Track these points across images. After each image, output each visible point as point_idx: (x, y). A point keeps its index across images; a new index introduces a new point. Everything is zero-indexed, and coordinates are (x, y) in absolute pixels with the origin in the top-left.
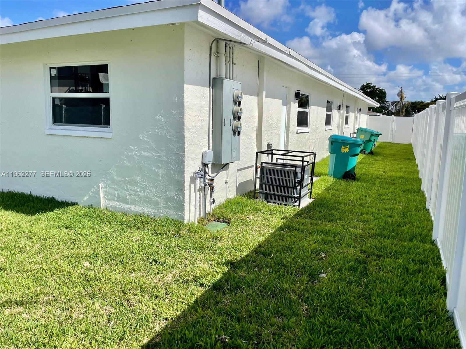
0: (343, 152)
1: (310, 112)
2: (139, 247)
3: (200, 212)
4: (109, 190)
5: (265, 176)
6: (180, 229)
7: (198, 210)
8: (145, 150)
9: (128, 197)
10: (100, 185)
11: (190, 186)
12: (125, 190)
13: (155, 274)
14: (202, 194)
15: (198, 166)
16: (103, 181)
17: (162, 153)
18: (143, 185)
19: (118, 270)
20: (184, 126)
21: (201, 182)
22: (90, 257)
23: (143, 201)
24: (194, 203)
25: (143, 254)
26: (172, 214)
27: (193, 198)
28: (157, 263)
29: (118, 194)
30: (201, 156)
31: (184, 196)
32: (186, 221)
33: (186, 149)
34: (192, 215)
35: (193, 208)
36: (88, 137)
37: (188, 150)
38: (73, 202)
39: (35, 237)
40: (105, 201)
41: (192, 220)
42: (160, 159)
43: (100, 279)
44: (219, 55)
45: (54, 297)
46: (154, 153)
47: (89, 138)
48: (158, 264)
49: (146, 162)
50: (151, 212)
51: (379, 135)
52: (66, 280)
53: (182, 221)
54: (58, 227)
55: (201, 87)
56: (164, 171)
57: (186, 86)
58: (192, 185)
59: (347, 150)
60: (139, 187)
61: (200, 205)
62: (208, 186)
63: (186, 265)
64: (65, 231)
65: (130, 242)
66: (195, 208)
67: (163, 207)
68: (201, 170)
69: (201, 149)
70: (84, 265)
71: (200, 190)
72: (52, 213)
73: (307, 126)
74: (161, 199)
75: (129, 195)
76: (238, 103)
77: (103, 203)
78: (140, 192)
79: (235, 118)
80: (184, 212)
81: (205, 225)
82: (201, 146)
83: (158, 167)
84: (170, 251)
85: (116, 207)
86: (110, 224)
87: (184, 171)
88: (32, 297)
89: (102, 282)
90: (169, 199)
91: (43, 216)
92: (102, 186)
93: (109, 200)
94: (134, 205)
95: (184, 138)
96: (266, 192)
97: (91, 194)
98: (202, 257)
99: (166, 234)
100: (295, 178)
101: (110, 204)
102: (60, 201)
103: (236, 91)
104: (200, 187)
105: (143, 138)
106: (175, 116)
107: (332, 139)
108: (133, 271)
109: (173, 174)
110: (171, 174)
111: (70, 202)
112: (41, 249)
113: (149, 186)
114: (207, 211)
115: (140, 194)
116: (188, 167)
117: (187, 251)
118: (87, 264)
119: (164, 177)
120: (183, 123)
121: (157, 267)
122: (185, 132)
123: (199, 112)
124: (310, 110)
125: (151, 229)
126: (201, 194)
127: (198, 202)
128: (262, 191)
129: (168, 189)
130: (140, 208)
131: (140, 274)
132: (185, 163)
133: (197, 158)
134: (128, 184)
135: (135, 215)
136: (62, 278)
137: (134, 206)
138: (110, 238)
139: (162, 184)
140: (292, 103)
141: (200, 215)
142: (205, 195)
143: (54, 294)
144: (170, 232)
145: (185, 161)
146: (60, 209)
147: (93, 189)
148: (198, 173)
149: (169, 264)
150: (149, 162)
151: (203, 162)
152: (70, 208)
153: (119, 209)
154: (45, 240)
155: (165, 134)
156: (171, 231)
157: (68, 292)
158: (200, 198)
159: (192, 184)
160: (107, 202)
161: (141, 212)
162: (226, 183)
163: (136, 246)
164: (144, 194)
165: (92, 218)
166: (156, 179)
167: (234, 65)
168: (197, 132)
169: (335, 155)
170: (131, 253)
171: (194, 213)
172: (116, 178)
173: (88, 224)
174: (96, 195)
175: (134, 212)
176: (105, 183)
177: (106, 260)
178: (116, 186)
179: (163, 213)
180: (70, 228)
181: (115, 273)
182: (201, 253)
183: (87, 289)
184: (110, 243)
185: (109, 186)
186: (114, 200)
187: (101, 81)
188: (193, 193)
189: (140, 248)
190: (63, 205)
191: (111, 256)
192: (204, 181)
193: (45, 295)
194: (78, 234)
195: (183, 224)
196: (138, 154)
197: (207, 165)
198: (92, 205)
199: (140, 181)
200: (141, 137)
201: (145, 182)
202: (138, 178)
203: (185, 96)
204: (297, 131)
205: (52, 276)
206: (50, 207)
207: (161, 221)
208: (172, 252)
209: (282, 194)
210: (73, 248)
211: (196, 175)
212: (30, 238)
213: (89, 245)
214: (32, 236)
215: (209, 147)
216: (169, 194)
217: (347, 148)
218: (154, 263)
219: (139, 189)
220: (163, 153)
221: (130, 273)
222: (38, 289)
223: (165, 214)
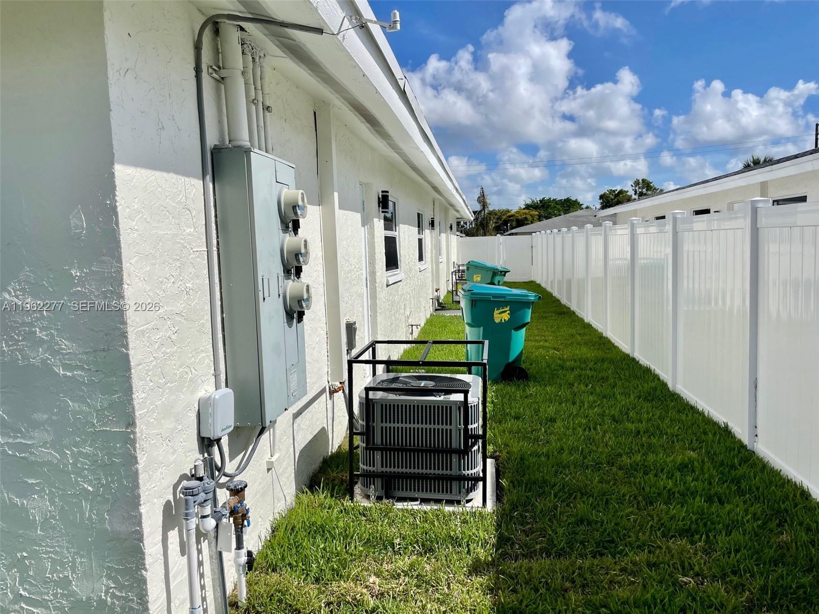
0: (497, 321)
1: (399, 238)
5: (378, 425)
11: (164, 541)
14: (209, 549)
17: (36, 434)
20: (125, 323)
21: (203, 517)
27: (178, 580)
30: (195, 415)
37: (148, 412)
44: (224, 73)
51: (506, 272)
55: (174, 176)
56: (52, 503)
57: (120, 170)
58: (174, 536)
59: (506, 317)
62: (228, 517)
69: (193, 392)
73: (398, 268)
76: (290, 225)
79: (287, 272)
82: (191, 380)
83: (26, 490)
87: (139, 496)
96: (384, 469)
100: (466, 423)
103: (285, 191)
106: (83, 286)
107: (472, 294)
109: (91, 511)
110: (82, 514)
119: (53, 528)
122: (131, 346)
123: (178, 264)
124: (399, 232)
126: (205, 548)
128: (371, 468)
129: (73, 572)
132: (140, 466)
133: (179, 428)
139: (48, 553)
140: (376, 220)
142: (219, 553)
145: (139, 456)
148: (195, 491)
151: (204, 435)
155: (44, 362)
158: (201, 565)
159: (170, 533)
162: (269, 470)
167: (267, 114)
168: (174, 337)
169: (482, 328)
188: (178, 562)
197: (218, 441)
203: (119, 209)
204: (388, 281)
209: (432, 471)
215: (216, 376)
216: (81, 589)
217: (506, 311)
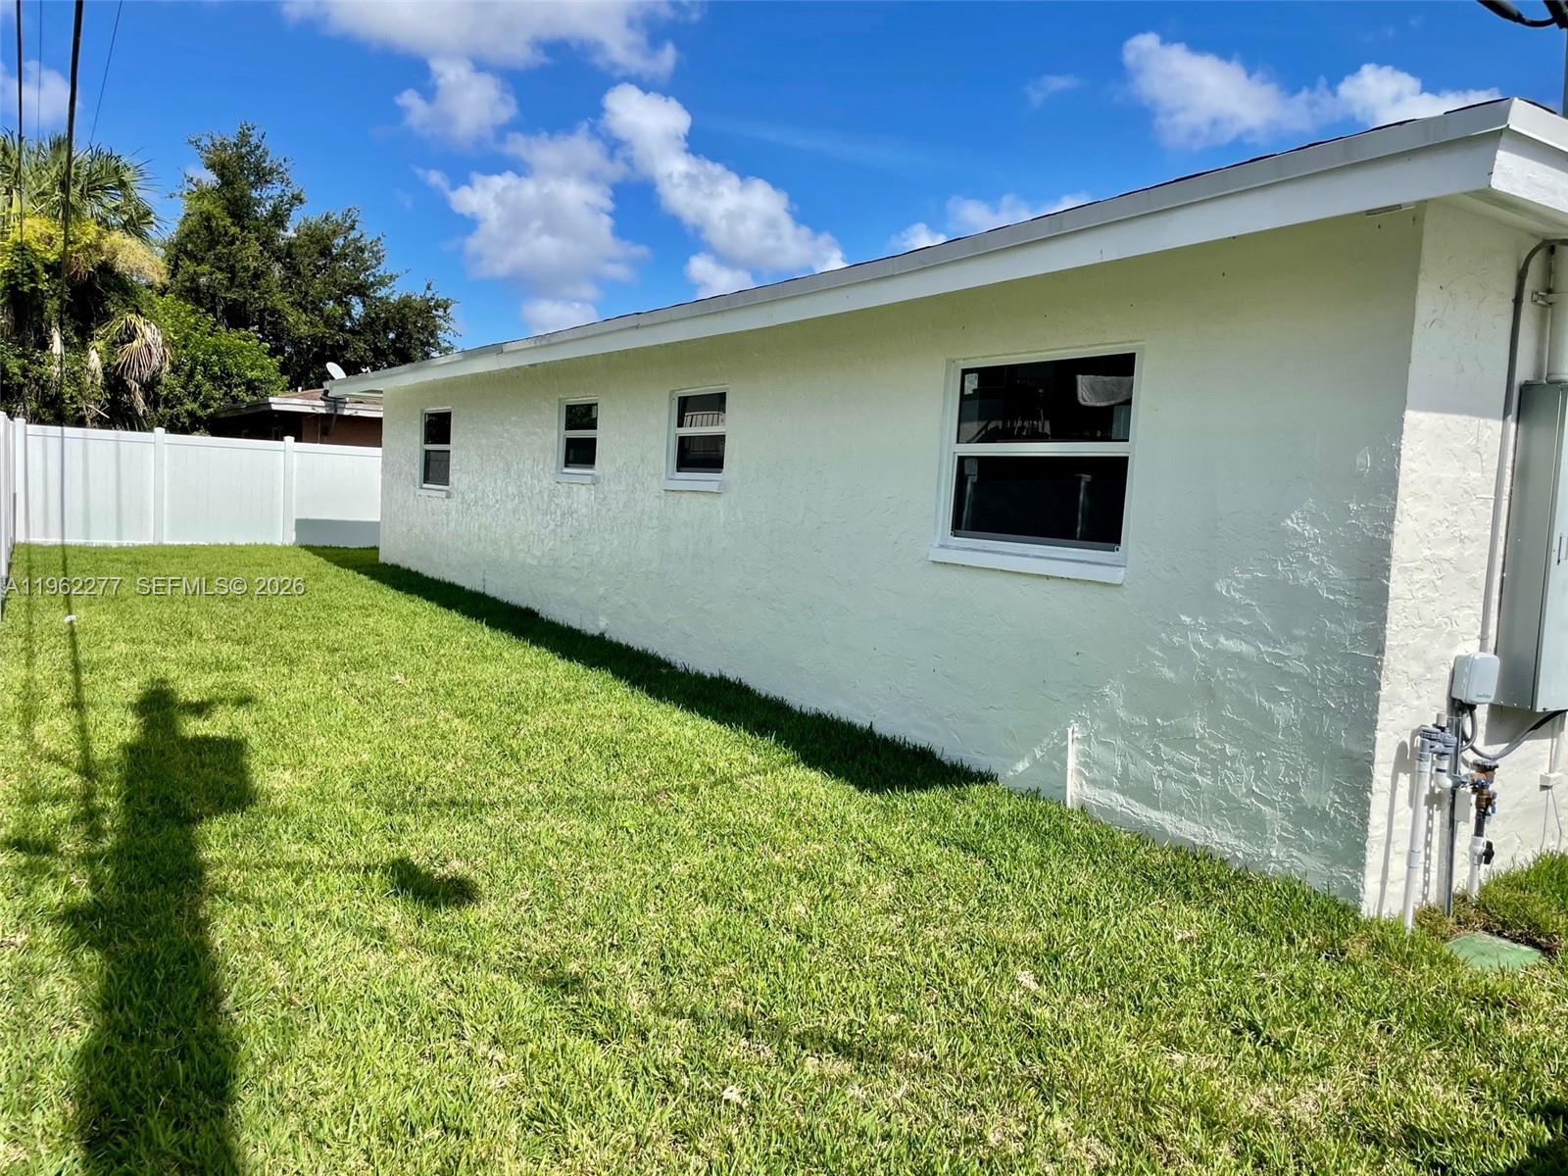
2: (1193, 964)
3: (1426, 883)
4: (1097, 751)
6: (1346, 936)
7: (1419, 876)
8: (1233, 631)
9: (1158, 784)
10: (1070, 730)
11: (1395, 779)
12: (1148, 757)
13: (1253, 1077)
14: (1442, 817)
15: (1432, 708)
16: (1079, 718)
17: (1293, 647)
18: (1213, 751)
19: (1125, 1027)
20: (1390, 556)
21: (1438, 770)
22: (1036, 959)
23: (1208, 807)
24: (1407, 847)
25: (1210, 994)
26: (1312, 870)
27: (1402, 828)
28: (1258, 1038)
29: (1125, 768)
30: (1447, 672)
31: (1368, 812)
32: (1368, 909)
33: (1391, 640)
34: (1396, 889)
35: (1398, 866)
36: (1048, 577)
37: (1398, 646)
38: (983, 770)
39: (882, 860)
40: (1081, 785)
41: (1392, 907)
42: (1286, 668)
43: (1069, 1038)
44: (1553, 296)
45: (934, 1056)
46: (1264, 644)
47: (1050, 580)
48: (1263, 1044)
49: (1231, 673)
50: (1233, 849)
52: (966, 1013)
53: (1351, 903)
54: (942, 843)
55: (1468, 418)
56: (1296, 712)
57: (1411, 416)
58: (1404, 780)
60: (1197, 754)
61: (1428, 857)
62: (1469, 789)
63: (1371, 1074)
64: (962, 858)
65: (1162, 940)
66: (1410, 867)
67: (1280, 837)
68: (1444, 724)
69: (1452, 645)
70: (1020, 979)
71: (1433, 799)
72: (924, 796)
74: (1275, 808)
75: (1161, 777)
77: (1075, 790)
78: (1201, 772)
80: (1363, 874)
81: (1445, 939)
82: (1450, 634)
83: (1275, 696)
84: (1310, 1006)
85: (1113, 811)
86: (1095, 862)
87: (1376, 722)
88: (875, 1040)
89: (1073, 1052)
90: (1304, 816)
91: (903, 801)
92: (1076, 735)
93: (1093, 782)
94: (1176, 813)
95: (1387, 600)
97: (1039, 754)
98: (1440, 1062)
99: (1291, 941)
101: (1096, 796)
102: (948, 763)
104: (1432, 789)
105: (1228, 591)
106: (1358, 519)
108: (1174, 1041)
109: (1330, 726)
110: (1322, 726)
111: (974, 769)
112: (898, 899)
113: (1233, 758)
114: (1454, 886)
115: (1199, 779)
116: (1390, 709)
117: (1375, 1024)
118: (1027, 979)
119: (1293, 735)
120: (1386, 548)
121: (1258, 1054)
122: (1392, 578)
123: (1455, 509)
125: (1234, 908)
126: (1437, 815)
127: (1420, 847)
129: (1304, 779)
130: (1196, 829)
131: (1201, 1062)
132: (1383, 693)
133: (1429, 676)
134: (1162, 741)
135: (1177, 851)
136: (957, 1005)
137: (1175, 818)
138: (1095, 911)
139: (1284, 757)
141: (1425, 897)
142: (1452, 823)
143: (934, 1048)
144: (1303, 937)
145: (1383, 684)
146: (946, 788)
147: (1046, 741)
148: (1434, 736)
149: (1307, 1054)
150: (1243, 675)
151: (1454, 696)
152: (975, 789)
153: (1126, 819)
154: (908, 873)
155: (1311, 584)
156: (1310, 934)
157: (973, 1055)
158: (1429, 830)
159: (1401, 775)
160: (1085, 787)
161: (1197, 842)
162: (1544, 788)
163: (1183, 960)
164: (1215, 781)
165: (1039, 835)
166: (1262, 737)
168: (1438, 583)
170: (1167, 979)
171: (1404, 882)
172: (1122, 713)
173: (1029, 850)
174: (1055, 762)
175: (1173, 838)
176: (1086, 725)
177: (1084, 980)
178: (1120, 742)
179: (1280, 863)
180: (975, 852)
181: (1115, 1033)
182: (1432, 1045)
183: (1028, 1062)
184: (1097, 926)
185: (1096, 738)
186: (1109, 786)
187: (1081, 400)
188: (1404, 811)
189: (1197, 968)
190: (956, 776)
191: (1100, 970)
192: (1455, 769)
193: (911, 1044)
194: (998, 876)
195: (1357, 919)
196: (1206, 644)
197: (1472, 707)
198: (1038, 790)
199: (1202, 737)
200: (1221, 587)
201: (1221, 742)
202: (1198, 726)
203: (1402, 452)
205: (927, 990)
206: (919, 775)
207: (1271, 888)
208: (1314, 1009)
210: (986, 918)
211: (1423, 743)
212: (869, 859)
213: (1032, 920)
214: (874, 855)
215: (1483, 639)
216: (1308, 797)
218: (1248, 1035)
219: (1197, 762)
220: (1296, 649)
221: (1164, 1048)
222: (893, 1019)
223: (1287, 865)
